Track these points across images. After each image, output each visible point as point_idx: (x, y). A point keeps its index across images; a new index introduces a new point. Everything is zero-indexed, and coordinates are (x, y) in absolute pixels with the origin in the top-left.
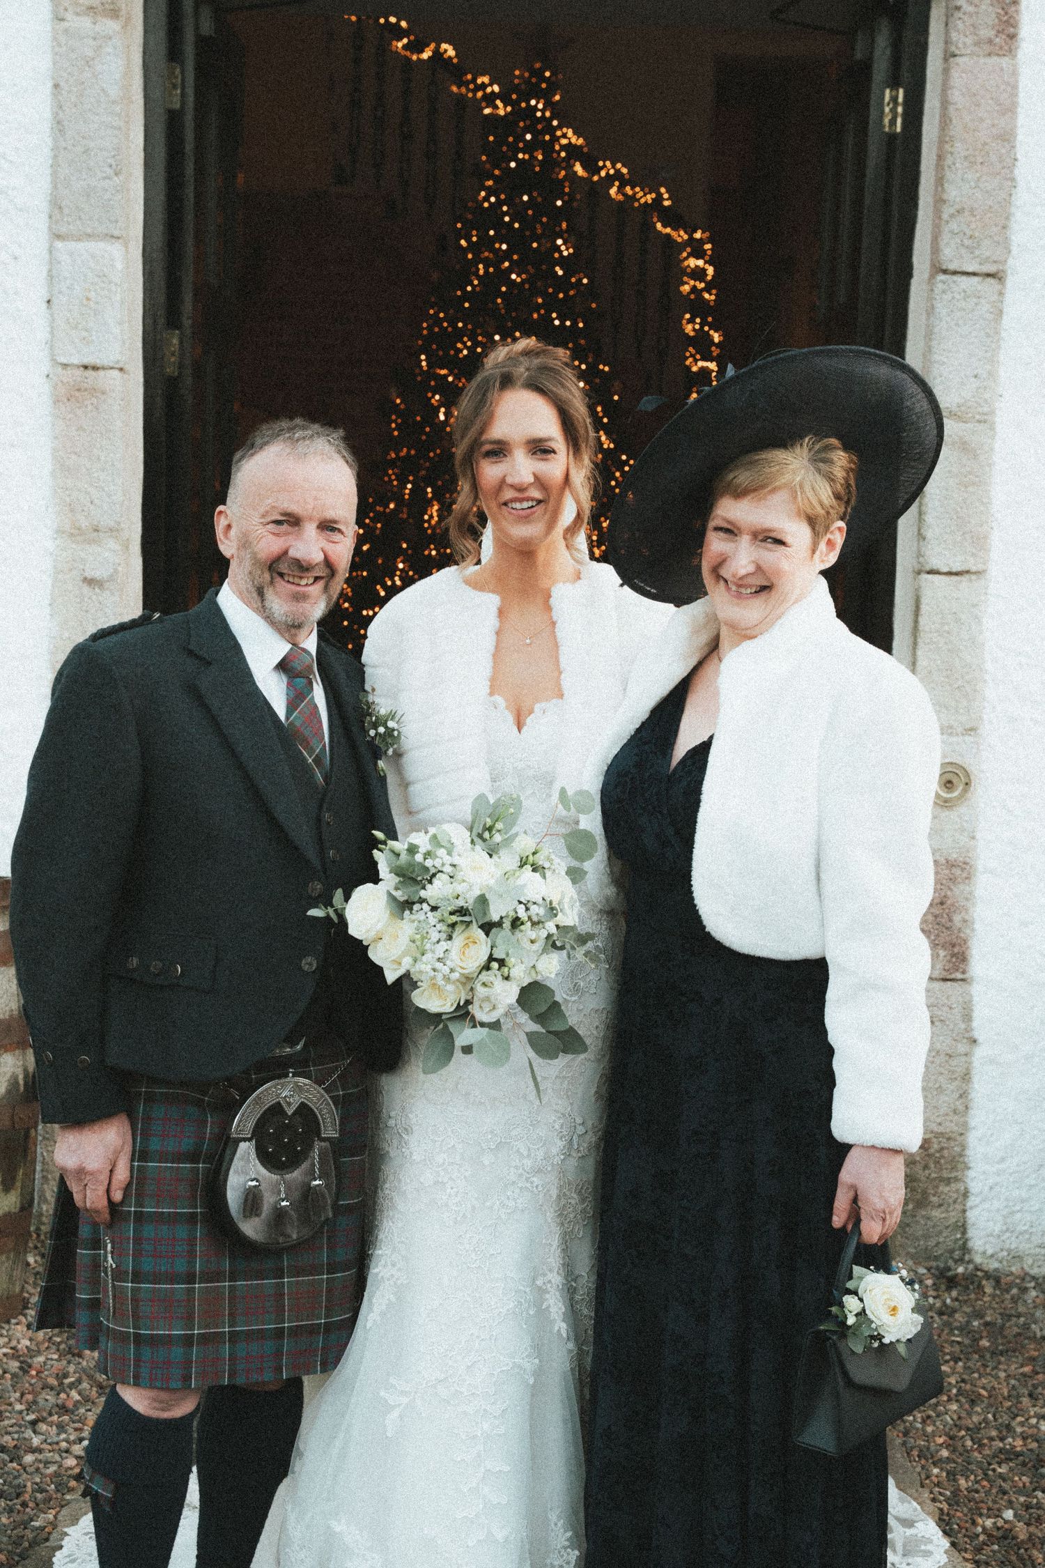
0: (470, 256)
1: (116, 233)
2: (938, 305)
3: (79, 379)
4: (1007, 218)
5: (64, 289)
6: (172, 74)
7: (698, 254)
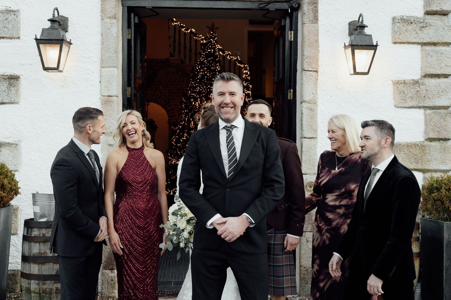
0: (199, 70)
1: (116, 66)
2: (303, 78)
3: (107, 99)
4: (318, 58)
5: (104, 79)
6: (129, 31)
7: (246, 69)
